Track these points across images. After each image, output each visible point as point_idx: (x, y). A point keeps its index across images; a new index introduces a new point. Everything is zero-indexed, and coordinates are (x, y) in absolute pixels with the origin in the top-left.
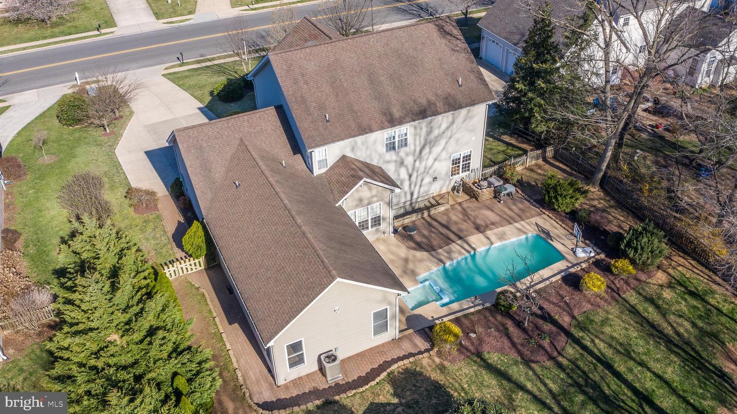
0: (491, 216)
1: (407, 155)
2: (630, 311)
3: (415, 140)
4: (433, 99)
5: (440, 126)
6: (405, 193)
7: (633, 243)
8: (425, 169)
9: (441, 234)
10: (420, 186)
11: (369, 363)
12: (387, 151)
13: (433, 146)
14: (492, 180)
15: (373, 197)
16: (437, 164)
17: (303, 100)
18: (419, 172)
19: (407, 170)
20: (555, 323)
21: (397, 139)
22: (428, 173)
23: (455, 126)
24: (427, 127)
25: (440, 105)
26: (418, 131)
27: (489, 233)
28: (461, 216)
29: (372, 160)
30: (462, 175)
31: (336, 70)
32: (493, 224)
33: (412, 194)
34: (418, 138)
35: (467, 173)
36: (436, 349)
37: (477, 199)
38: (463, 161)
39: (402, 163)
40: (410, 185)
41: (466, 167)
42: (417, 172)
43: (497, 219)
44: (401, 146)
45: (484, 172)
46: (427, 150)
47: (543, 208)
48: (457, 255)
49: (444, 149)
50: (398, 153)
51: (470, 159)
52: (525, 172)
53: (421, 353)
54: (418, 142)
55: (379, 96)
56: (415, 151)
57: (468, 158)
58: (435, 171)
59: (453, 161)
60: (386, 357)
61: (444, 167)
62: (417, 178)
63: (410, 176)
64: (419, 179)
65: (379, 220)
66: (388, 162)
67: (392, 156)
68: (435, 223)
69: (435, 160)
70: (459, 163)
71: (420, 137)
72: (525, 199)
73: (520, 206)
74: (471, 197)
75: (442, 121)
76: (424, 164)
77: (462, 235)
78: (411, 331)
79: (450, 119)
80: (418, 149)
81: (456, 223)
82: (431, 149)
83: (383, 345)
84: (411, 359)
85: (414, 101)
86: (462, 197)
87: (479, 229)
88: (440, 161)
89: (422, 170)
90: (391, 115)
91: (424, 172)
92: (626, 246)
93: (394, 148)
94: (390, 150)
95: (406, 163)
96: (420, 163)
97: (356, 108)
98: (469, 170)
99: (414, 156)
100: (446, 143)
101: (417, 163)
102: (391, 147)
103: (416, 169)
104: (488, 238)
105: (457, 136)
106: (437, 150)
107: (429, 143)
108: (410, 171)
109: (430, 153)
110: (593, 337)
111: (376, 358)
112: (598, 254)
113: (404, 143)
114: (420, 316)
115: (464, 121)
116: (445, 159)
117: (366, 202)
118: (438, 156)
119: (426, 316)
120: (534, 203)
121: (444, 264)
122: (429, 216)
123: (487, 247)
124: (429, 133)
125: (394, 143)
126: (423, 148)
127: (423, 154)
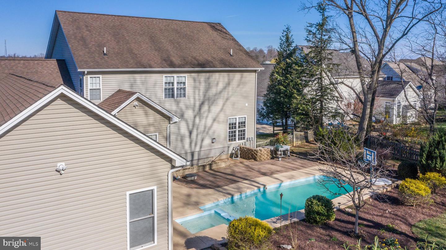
0: (274, 168)
3: (194, 93)
4: (209, 59)
5: (217, 84)
8: (205, 127)
9: (227, 179)
10: (201, 147)
12: (165, 97)
13: (212, 104)
14: (267, 147)
15: (150, 125)
19: (188, 125)
21: (175, 86)
22: (207, 133)
23: (230, 88)
24: (205, 82)
25: (215, 63)
27: (276, 176)
28: (244, 169)
30: (238, 143)
32: (277, 171)
34: (197, 92)
35: (243, 141)
37: (255, 160)
38: (239, 127)
39: (182, 116)
40: (191, 143)
41: (242, 137)
44: (180, 95)
45: (258, 143)
46: (205, 107)
48: (247, 191)
49: (222, 110)
51: (244, 126)
52: (294, 148)
55: (159, 49)
57: (243, 124)
59: (230, 124)
62: (197, 136)
63: (191, 133)
64: (200, 137)
67: (171, 104)
68: (218, 174)
69: (214, 120)
70: (235, 127)
71: (199, 91)
72: (301, 158)
73: (299, 161)
74: (250, 159)
75: (219, 80)
76: (203, 122)
77: (247, 178)
80: (198, 104)
81: (240, 173)
82: (209, 107)
85: (193, 58)
86: (241, 160)
87: (264, 174)
88: (219, 122)
90: (170, 62)
93: (173, 96)
94: (169, 97)
95: (186, 116)
97: (136, 52)
98: (244, 138)
100: (224, 105)
101: (197, 120)
103: (196, 126)
104: (277, 179)
107: (207, 100)
108: (191, 127)
112: (395, 181)
113: (183, 93)
116: (223, 121)
120: (311, 159)
121: (232, 196)
122: (211, 169)
124: (208, 88)
126: (202, 104)
127: (202, 111)
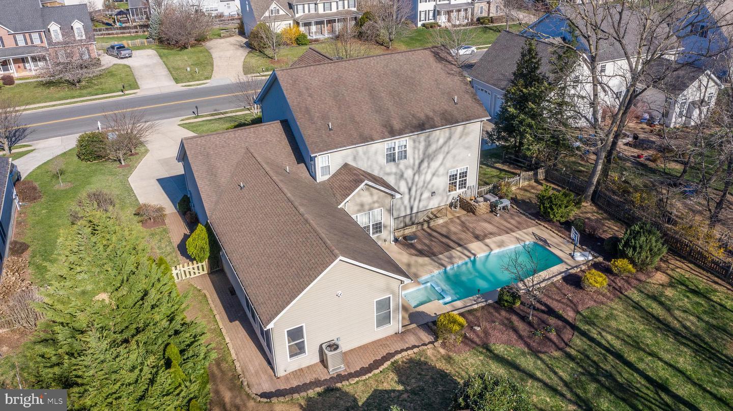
0: (489, 227)
1: (407, 168)
2: (634, 307)
3: (414, 153)
4: (431, 114)
5: (438, 140)
6: (405, 207)
7: (631, 243)
8: (424, 183)
9: (442, 242)
10: (420, 201)
11: (372, 355)
12: (387, 162)
13: (432, 160)
14: (488, 196)
15: (374, 202)
16: (435, 179)
17: (308, 111)
18: (418, 187)
19: (407, 183)
20: (559, 317)
21: (397, 151)
22: (426, 187)
23: (451, 142)
24: (425, 141)
25: (437, 119)
26: (417, 144)
27: (487, 241)
28: (460, 228)
29: (373, 170)
30: (459, 192)
31: (338, 86)
32: (491, 234)
33: (412, 208)
34: (416, 152)
35: (464, 190)
36: (440, 341)
37: (474, 213)
38: (460, 178)
39: (402, 176)
40: (410, 199)
41: (463, 184)
42: (416, 186)
43: (494, 230)
44: (400, 158)
45: (480, 190)
46: (425, 164)
47: (539, 219)
48: (458, 261)
49: (441, 164)
50: (398, 165)
51: (466, 176)
52: (518, 191)
53: (425, 345)
54: (416, 156)
55: (379, 110)
56: (414, 164)
57: (464, 175)
58: (433, 186)
59: (450, 176)
60: (389, 349)
61: (441, 182)
62: (416, 191)
63: (410, 190)
64: (419, 193)
65: (380, 227)
66: (389, 174)
67: (391, 168)
68: (435, 234)
69: (434, 175)
70: (456, 179)
71: (419, 150)
72: (521, 213)
73: (517, 218)
74: (468, 212)
75: (440, 135)
76: (422, 178)
77: (461, 243)
78: (414, 326)
79: (447, 135)
80: (417, 163)
81: (455, 233)
82: (429, 164)
83: (386, 339)
84: (416, 350)
85: (413, 116)
86: (460, 212)
87: (477, 238)
88: (438, 176)
89: (421, 184)
90: (392, 127)
91: (423, 186)
92: (624, 246)
93: (394, 160)
94: (391, 161)
95: (405, 175)
96: (419, 177)
97: (358, 119)
98: (465, 187)
99: (413, 169)
100: (444, 159)
101: (416, 177)
102: (391, 158)
103: (415, 183)
104: (487, 246)
105: (454, 152)
106: (435, 164)
107: (427, 157)
108: (410, 184)
109: (429, 167)
110: (599, 330)
111: (379, 350)
112: (596, 257)
113: (404, 155)
114: (423, 313)
115: (460, 138)
116: (443, 175)
117: (367, 207)
118: (436, 171)
119: (429, 313)
120: (530, 216)
121: (445, 267)
122: (429, 227)
123: (487, 253)
124: (428, 145)
125: (394, 154)
126: (422, 162)
127: (422, 168)
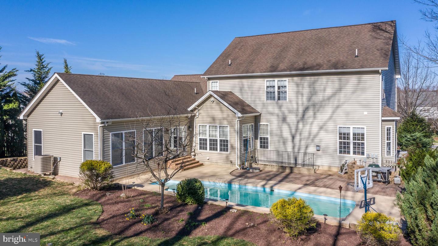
1: (289, 112)
4: (321, 62)
6: (289, 157)
8: (310, 134)
10: (305, 154)
12: (267, 99)
18: (303, 137)
19: (290, 129)
33: (296, 158)
38: (354, 139)
39: (284, 119)
40: (294, 148)
42: (301, 135)
44: (280, 98)
49: (330, 118)
50: (279, 106)
51: (362, 139)
54: (301, 102)
56: (298, 110)
58: (320, 141)
61: (330, 139)
62: (300, 140)
63: (293, 137)
64: (303, 144)
66: (271, 114)
69: (321, 128)
70: (349, 139)
71: (302, 95)
76: (308, 127)
79: (337, 85)
82: (315, 114)
89: (305, 134)
91: (308, 138)
93: (274, 99)
96: (304, 126)
98: (362, 153)
99: (297, 115)
100: (334, 112)
101: (301, 125)
102: (271, 96)
103: (299, 131)
105: (346, 107)
107: (312, 105)
108: (293, 131)
115: (354, 92)
116: (331, 130)
125: (274, 93)
127: (306, 116)
